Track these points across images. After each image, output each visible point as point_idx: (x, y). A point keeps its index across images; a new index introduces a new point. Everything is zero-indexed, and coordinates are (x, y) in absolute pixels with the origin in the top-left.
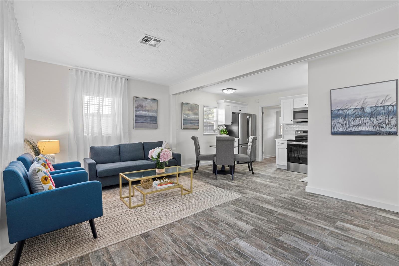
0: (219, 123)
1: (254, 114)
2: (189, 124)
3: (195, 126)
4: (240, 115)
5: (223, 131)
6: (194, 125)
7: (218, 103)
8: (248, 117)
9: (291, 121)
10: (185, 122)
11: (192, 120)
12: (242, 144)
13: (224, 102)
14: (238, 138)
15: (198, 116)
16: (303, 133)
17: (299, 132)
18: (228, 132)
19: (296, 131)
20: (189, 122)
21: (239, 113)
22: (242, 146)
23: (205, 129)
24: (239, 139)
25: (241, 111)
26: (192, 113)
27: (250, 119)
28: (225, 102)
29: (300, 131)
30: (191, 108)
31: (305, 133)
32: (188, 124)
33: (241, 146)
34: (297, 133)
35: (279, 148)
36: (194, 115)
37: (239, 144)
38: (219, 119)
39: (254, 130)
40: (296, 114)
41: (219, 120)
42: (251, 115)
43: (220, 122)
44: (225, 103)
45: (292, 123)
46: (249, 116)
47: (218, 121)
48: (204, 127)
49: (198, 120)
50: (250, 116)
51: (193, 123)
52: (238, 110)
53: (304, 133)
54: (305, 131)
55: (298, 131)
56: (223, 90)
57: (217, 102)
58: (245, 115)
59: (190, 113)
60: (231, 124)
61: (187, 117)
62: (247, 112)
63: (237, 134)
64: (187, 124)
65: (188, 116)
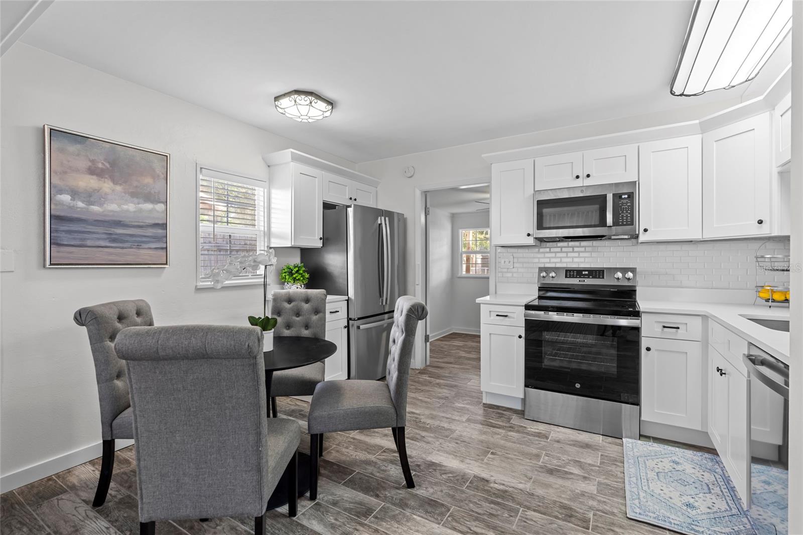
0: (273, 240)
1: (398, 213)
2: (102, 243)
3: (145, 254)
4: (350, 211)
5: (291, 273)
6: (139, 247)
7: (269, 166)
8: (379, 222)
9: (529, 235)
10: (69, 232)
11: (119, 224)
12: (359, 319)
13: (290, 160)
14: (346, 298)
15: (160, 207)
16: (566, 277)
17: (553, 274)
18: (307, 276)
19: (541, 270)
20: (100, 230)
21: (350, 206)
22: (362, 327)
23: (201, 263)
24: (348, 301)
25: (355, 200)
26: (118, 188)
27: (386, 231)
28: (295, 158)
29: (555, 269)
30: (114, 164)
31: (573, 277)
32: (89, 243)
33: (358, 327)
34: (543, 277)
35: (490, 334)
36: (136, 200)
37: (349, 319)
38: (273, 225)
39: (398, 266)
40: (546, 211)
41: (273, 230)
42: (389, 214)
43: (280, 237)
44: (292, 163)
45: (531, 241)
46: (383, 218)
47: (268, 234)
48: (202, 258)
49: (164, 226)
50: (387, 219)
51: (128, 238)
52: (347, 197)
53: (570, 277)
54: (570, 271)
55: (547, 270)
56: (277, 98)
57: (263, 159)
58: (369, 215)
59: (107, 186)
60: (319, 244)
61: (80, 204)
62: (377, 205)
63: (341, 281)
64: (85, 239)
65: (91, 203)
